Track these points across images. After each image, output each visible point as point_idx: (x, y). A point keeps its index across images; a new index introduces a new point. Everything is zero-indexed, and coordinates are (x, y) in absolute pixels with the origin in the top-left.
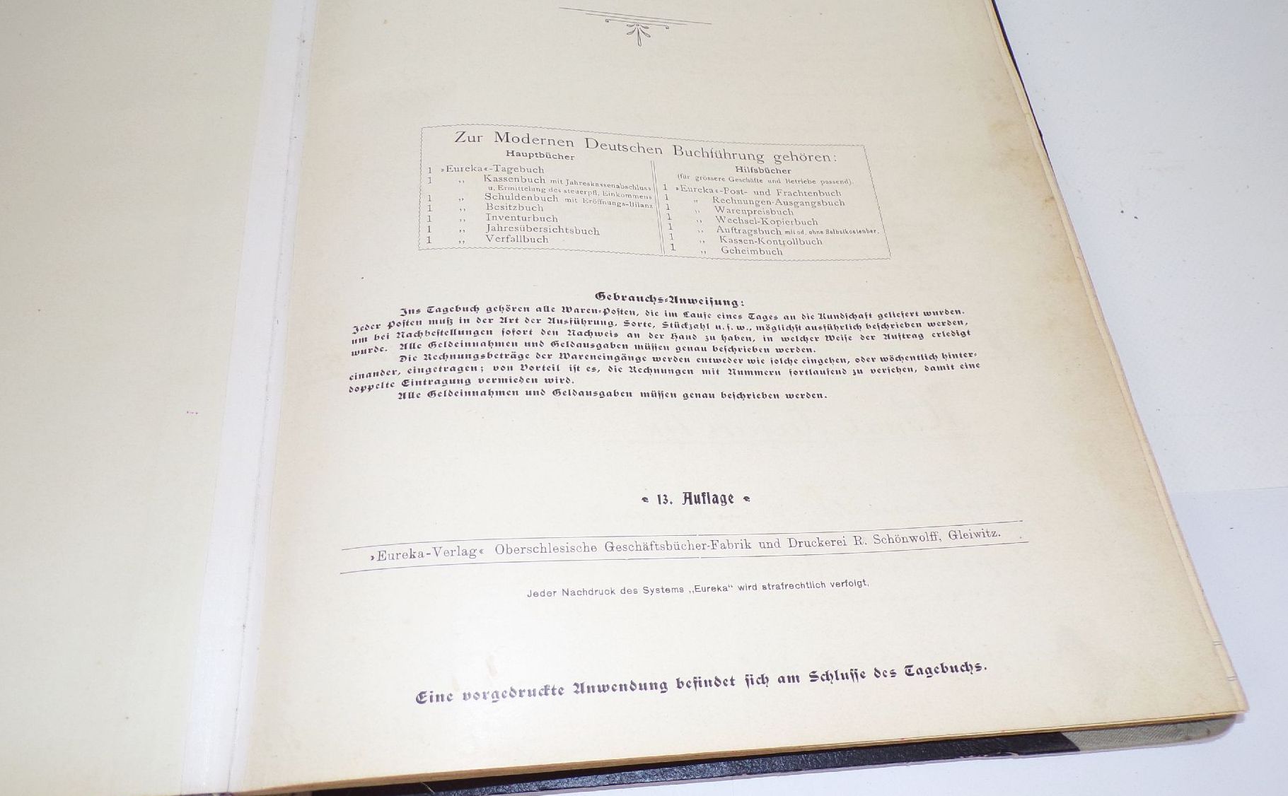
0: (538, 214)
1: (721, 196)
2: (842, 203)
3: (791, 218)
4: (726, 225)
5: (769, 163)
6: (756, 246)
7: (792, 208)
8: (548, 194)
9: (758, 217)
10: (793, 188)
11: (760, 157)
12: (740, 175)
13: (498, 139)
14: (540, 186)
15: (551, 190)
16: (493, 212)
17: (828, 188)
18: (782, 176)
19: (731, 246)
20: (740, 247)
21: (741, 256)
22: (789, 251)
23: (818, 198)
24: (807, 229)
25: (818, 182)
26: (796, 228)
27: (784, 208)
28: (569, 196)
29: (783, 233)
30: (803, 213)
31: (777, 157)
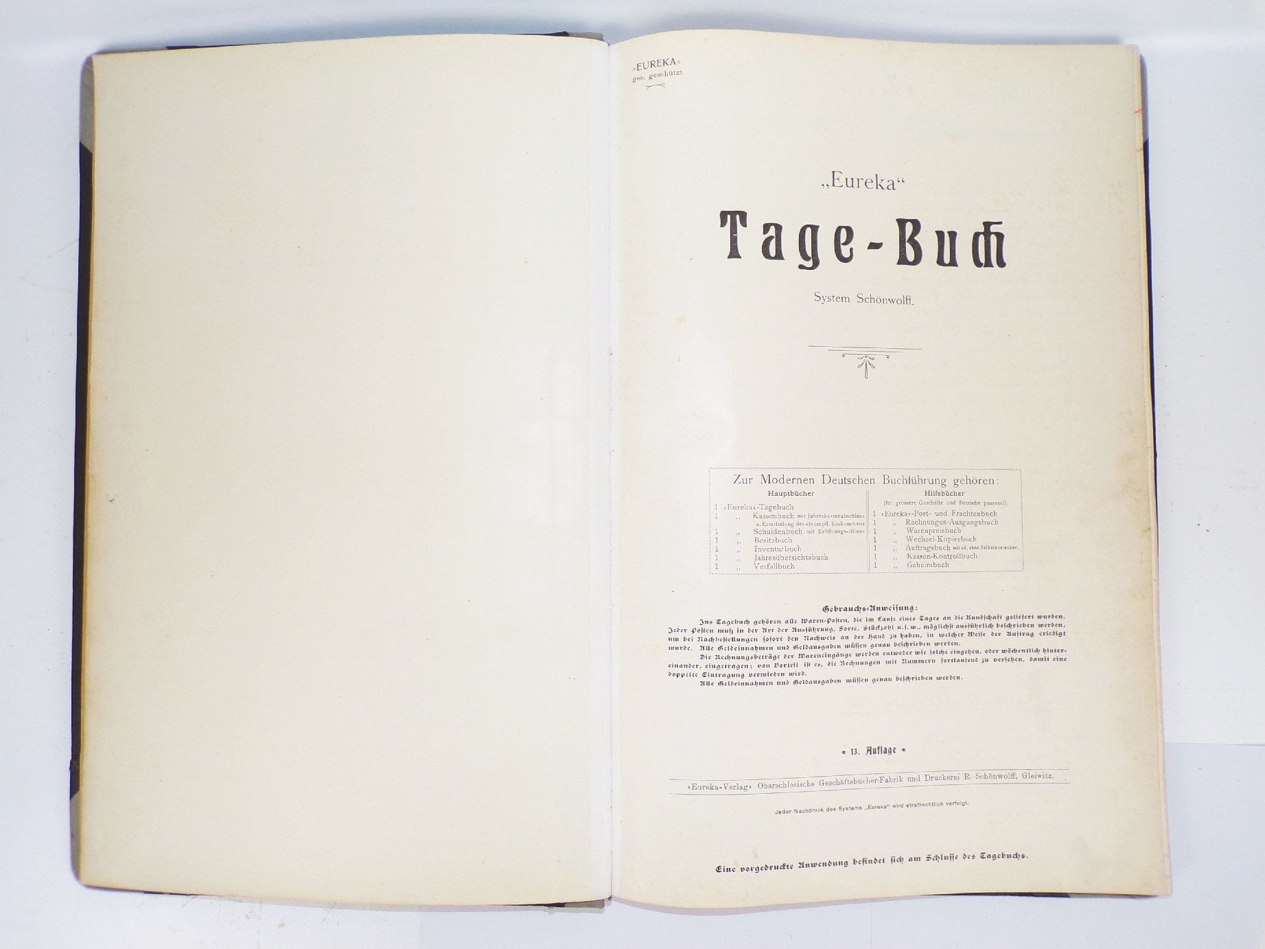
0: (789, 545)
1: (912, 518)
2: (996, 522)
3: (958, 536)
4: (914, 544)
5: (950, 487)
6: (931, 561)
7: (960, 526)
8: (796, 528)
9: (935, 535)
10: (964, 509)
11: (943, 481)
12: (929, 499)
13: (763, 481)
14: (791, 521)
15: (799, 524)
16: (760, 545)
17: (989, 509)
18: (957, 498)
19: (914, 561)
20: (921, 561)
21: (921, 569)
22: (954, 564)
23: (980, 518)
24: (968, 544)
25: (982, 504)
26: (961, 544)
27: (954, 527)
28: (810, 528)
29: (951, 548)
30: (967, 531)
31: (956, 481)
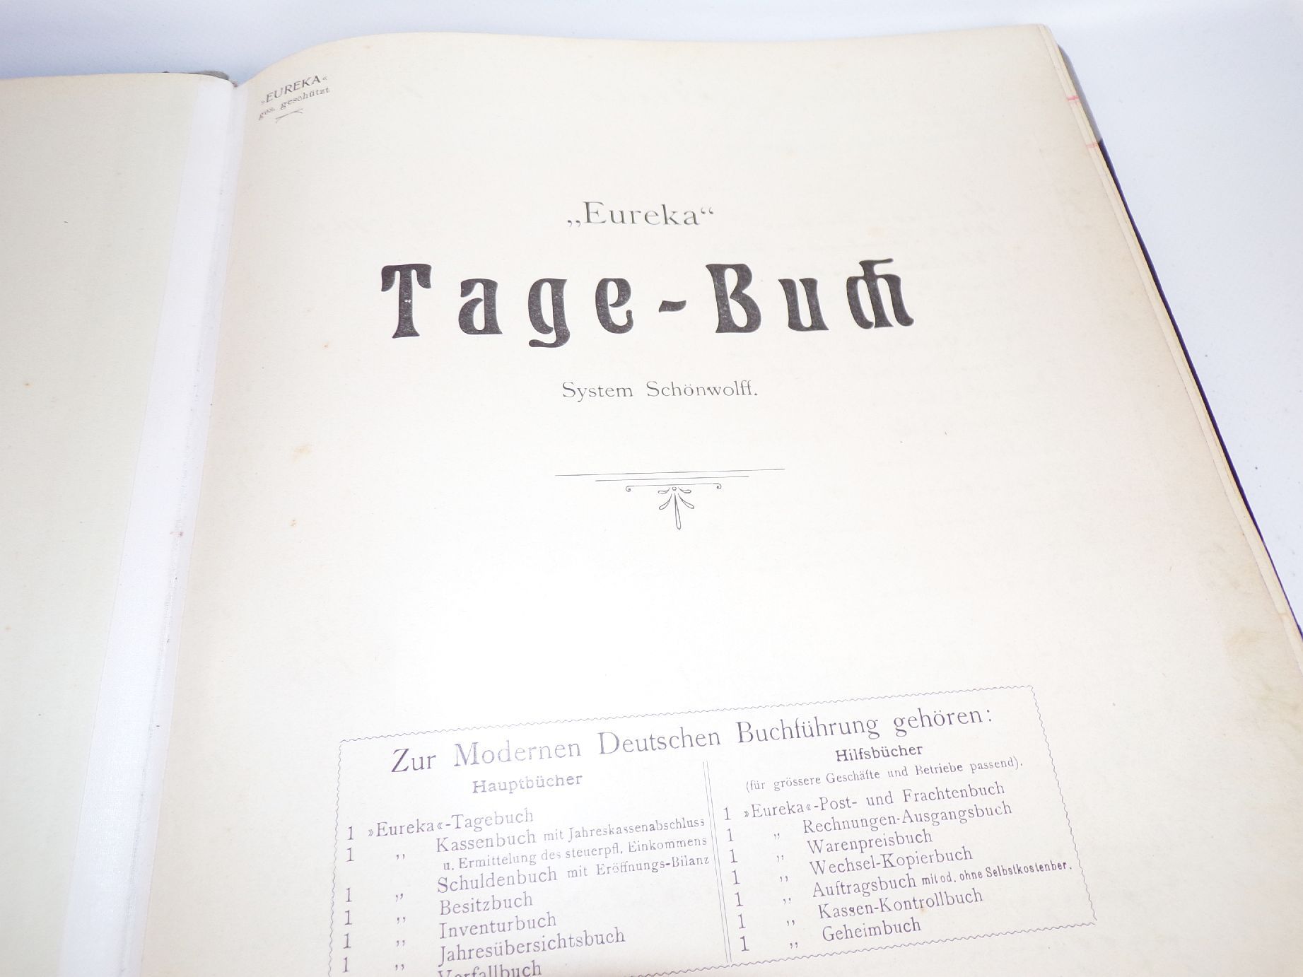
0: (525, 913)
1: (817, 817)
2: (1007, 809)
3: (927, 849)
4: (828, 880)
5: (889, 739)
6: (875, 919)
7: (928, 826)
8: (541, 866)
9: (876, 852)
10: (928, 783)
11: (871, 724)
12: (846, 768)
13: (461, 761)
14: (527, 849)
15: (546, 855)
16: (454, 920)
17: (984, 779)
18: (910, 761)
19: (837, 924)
20: (853, 922)
21: (855, 943)
22: (932, 920)
23: (967, 803)
24: (956, 868)
25: (967, 769)
26: (940, 869)
27: (915, 828)
28: (575, 863)
29: (919, 882)
30: (947, 837)
31: (899, 722)
